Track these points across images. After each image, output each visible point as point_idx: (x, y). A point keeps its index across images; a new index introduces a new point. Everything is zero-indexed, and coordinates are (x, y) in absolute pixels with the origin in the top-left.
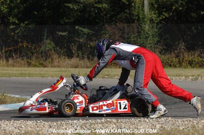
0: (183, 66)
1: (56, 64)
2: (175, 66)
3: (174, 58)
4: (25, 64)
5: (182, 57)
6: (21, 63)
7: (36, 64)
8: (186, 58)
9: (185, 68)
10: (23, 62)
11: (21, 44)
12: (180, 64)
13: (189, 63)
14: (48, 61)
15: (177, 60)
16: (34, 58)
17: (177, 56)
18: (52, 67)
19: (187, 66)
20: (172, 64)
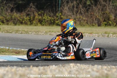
0: (33, 24)
2: (26, 24)
3: (25, 17)
5: (32, 15)
8: (37, 17)
9: (36, 25)
12: (31, 22)
13: (39, 21)
15: (28, 18)
17: (28, 15)
19: (37, 24)
20: (24, 22)
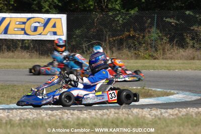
1: (168, 55)
4: (132, 56)
6: (128, 55)
7: (145, 55)
10: (129, 54)
11: (127, 33)
14: (159, 53)
16: (142, 49)
18: (163, 59)
